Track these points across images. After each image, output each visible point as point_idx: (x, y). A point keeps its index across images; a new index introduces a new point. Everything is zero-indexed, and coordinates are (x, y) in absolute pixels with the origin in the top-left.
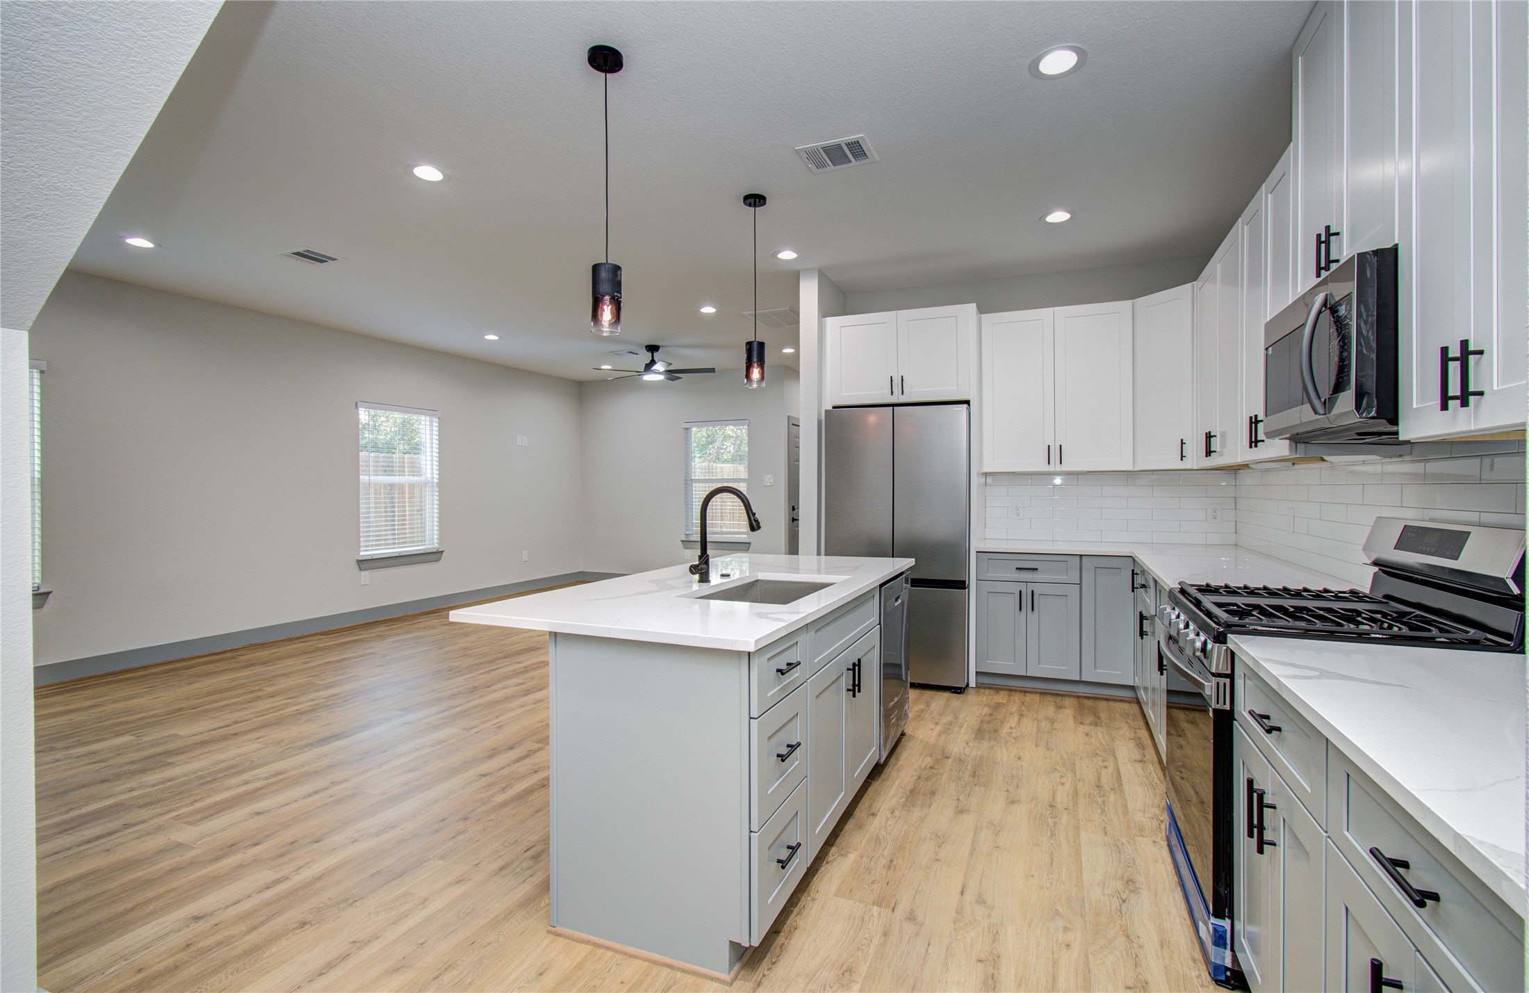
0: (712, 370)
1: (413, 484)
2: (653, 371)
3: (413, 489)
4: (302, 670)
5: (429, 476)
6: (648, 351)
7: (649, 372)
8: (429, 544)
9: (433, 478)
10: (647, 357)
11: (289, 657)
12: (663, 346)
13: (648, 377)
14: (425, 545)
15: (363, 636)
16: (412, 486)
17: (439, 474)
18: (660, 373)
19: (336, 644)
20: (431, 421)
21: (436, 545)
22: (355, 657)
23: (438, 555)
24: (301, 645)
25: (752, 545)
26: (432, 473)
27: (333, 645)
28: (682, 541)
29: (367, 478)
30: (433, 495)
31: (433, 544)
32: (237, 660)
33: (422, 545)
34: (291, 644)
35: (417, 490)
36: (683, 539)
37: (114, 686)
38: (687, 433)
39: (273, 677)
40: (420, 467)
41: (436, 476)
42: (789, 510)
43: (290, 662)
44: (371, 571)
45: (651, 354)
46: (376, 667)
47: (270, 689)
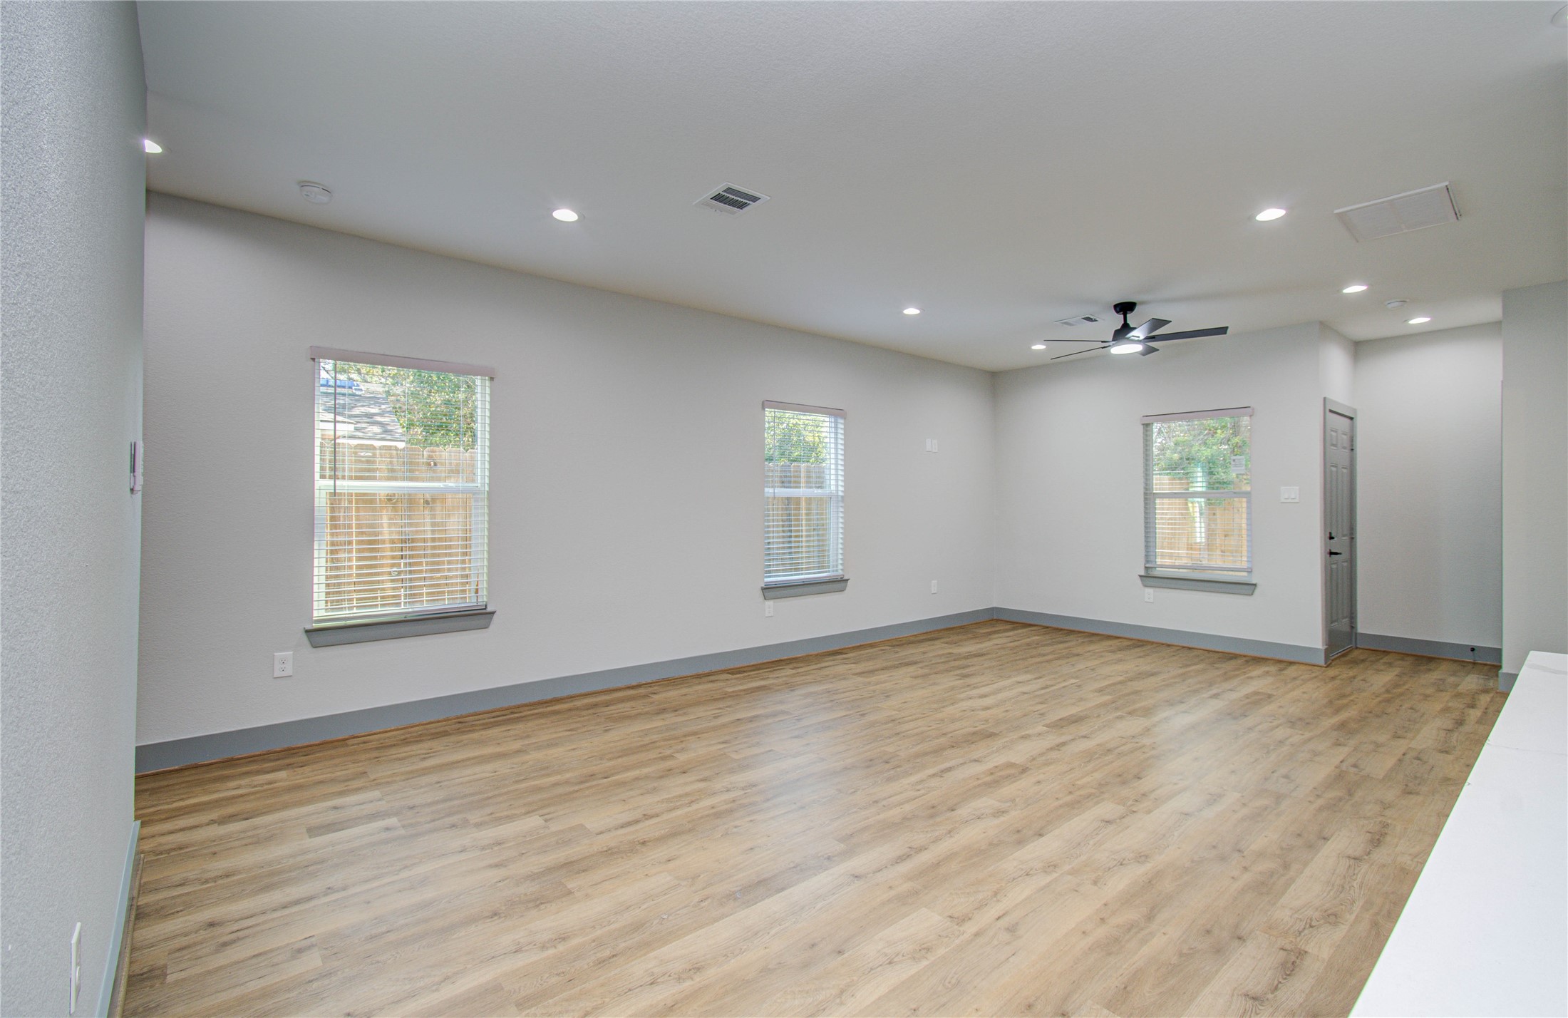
0: (1222, 331)
1: (810, 498)
2: (1128, 338)
3: (810, 504)
4: (714, 729)
5: (833, 488)
6: (1117, 312)
7: (1125, 341)
8: (833, 571)
9: (837, 490)
10: (1117, 321)
11: (698, 703)
12: (1143, 303)
13: (1121, 349)
14: (829, 571)
15: (771, 681)
16: (809, 500)
17: (844, 486)
18: (1139, 342)
19: (744, 690)
20: (836, 423)
21: (840, 572)
22: (767, 716)
23: (842, 584)
24: (710, 686)
25: (1258, 586)
26: (837, 485)
27: (741, 691)
28: (1140, 576)
29: (771, 490)
30: (837, 512)
31: (837, 571)
32: (651, 700)
33: (826, 572)
34: (699, 684)
35: (814, 506)
36: (1143, 574)
37: (542, 721)
38: (1147, 431)
39: (685, 736)
40: (823, 478)
41: (841, 488)
42: (1325, 540)
43: (700, 711)
44: (775, 600)
45: (1122, 316)
46: (792, 738)
47: (682, 757)
